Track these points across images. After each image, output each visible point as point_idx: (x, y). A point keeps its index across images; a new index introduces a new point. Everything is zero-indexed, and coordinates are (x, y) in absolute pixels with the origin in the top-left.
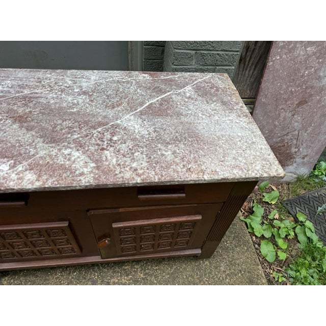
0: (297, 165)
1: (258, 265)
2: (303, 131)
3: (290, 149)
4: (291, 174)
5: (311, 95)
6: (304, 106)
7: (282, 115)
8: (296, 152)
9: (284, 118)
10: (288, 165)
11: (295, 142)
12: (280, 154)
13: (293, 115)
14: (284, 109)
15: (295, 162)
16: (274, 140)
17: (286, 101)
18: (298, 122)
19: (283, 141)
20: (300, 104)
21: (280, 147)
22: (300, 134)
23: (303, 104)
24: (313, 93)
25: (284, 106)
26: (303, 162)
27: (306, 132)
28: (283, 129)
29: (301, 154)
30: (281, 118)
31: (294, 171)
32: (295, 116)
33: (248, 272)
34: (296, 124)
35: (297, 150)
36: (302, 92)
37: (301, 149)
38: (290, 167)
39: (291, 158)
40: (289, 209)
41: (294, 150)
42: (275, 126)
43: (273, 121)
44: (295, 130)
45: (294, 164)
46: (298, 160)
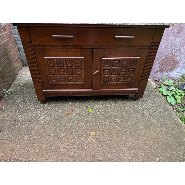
0: (181, 68)
1: (167, 104)
2: (182, 47)
3: (176, 58)
4: (178, 74)
5: (183, 28)
6: (180, 33)
7: (170, 38)
8: (179, 60)
9: (171, 40)
10: (176, 68)
11: (178, 53)
12: (171, 61)
13: (176, 38)
14: (171, 35)
15: (180, 66)
16: (168, 52)
17: (171, 31)
18: (178, 42)
19: (172, 53)
20: (178, 32)
21: (171, 56)
22: (180, 49)
23: (180, 32)
24: (183, 26)
25: (170, 33)
26: (184, 66)
27: (183, 48)
28: (172, 46)
29: (182, 61)
30: (170, 40)
31: (180, 72)
32: (177, 39)
33: (162, 106)
34: (178, 43)
35: (180, 58)
36: (178, 26)
37: (182, 58)
38: (178, 69)
39: (178, 64)
40: (180, 87)
41: (178, 58)
42: (167, 44)
43: (166, 42)
44: (178, 47)
45: (179, 67)
46: (181, 65)
